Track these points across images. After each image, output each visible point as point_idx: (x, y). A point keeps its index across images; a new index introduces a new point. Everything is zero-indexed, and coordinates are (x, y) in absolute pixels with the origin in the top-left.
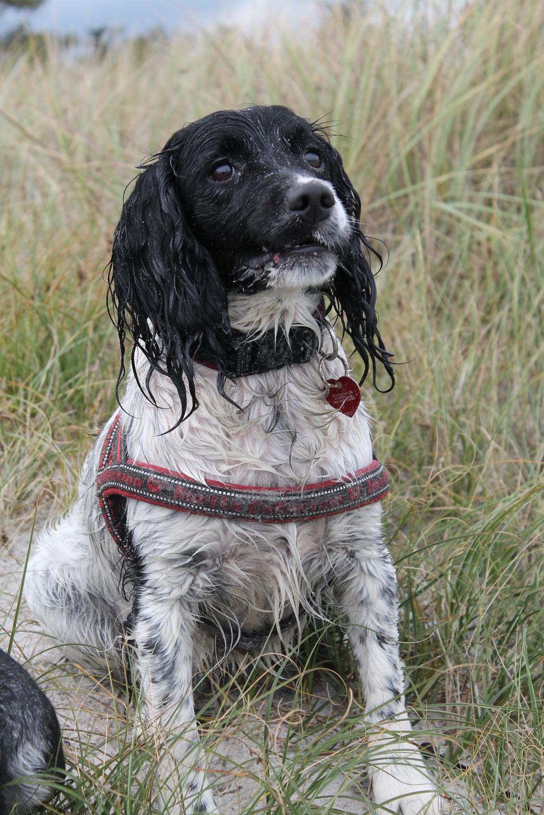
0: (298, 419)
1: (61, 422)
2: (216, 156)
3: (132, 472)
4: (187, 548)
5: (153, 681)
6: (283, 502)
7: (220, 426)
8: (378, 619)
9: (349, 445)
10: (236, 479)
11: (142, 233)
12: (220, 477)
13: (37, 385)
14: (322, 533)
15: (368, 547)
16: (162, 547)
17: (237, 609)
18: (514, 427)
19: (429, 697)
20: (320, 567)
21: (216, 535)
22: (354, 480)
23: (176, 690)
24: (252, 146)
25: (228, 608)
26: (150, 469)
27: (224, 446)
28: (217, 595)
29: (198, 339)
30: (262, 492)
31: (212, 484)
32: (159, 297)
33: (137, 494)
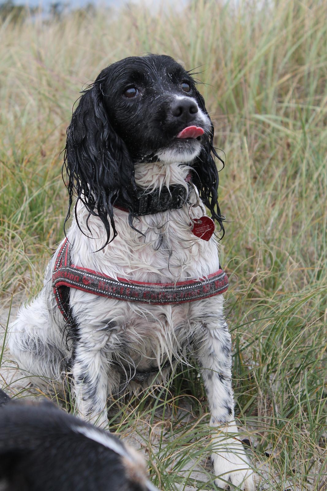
0: (174, 243)
1: (29, 242)
2: (127, 83)
3: (74, 272)
4: (105, 319)
5: (83, 399)
6: (163, 292)
7: (127, 246)
8: (220, 365)
9: (205, 259)
10: (136, 278)
11: (83, 131)
12: (126, 276)
13: (15, 220)
14: (187, 312)
15: (215, 322)
16: (90, 318)
17: (134, 357)
18: (302, 250)
19: (248, 412)
20: (185, 333)
21: (123, 311)
22: (207, 280)
23: (97, 405)
24: (149, 77)
25: (129, 357)
26: (84, 270)
27: (129, 257)
28: (122, 348)
29: (116, 193)
30: (151, 286)
31: (121, 280)
32: (93, 169)
33: (76, 285)
